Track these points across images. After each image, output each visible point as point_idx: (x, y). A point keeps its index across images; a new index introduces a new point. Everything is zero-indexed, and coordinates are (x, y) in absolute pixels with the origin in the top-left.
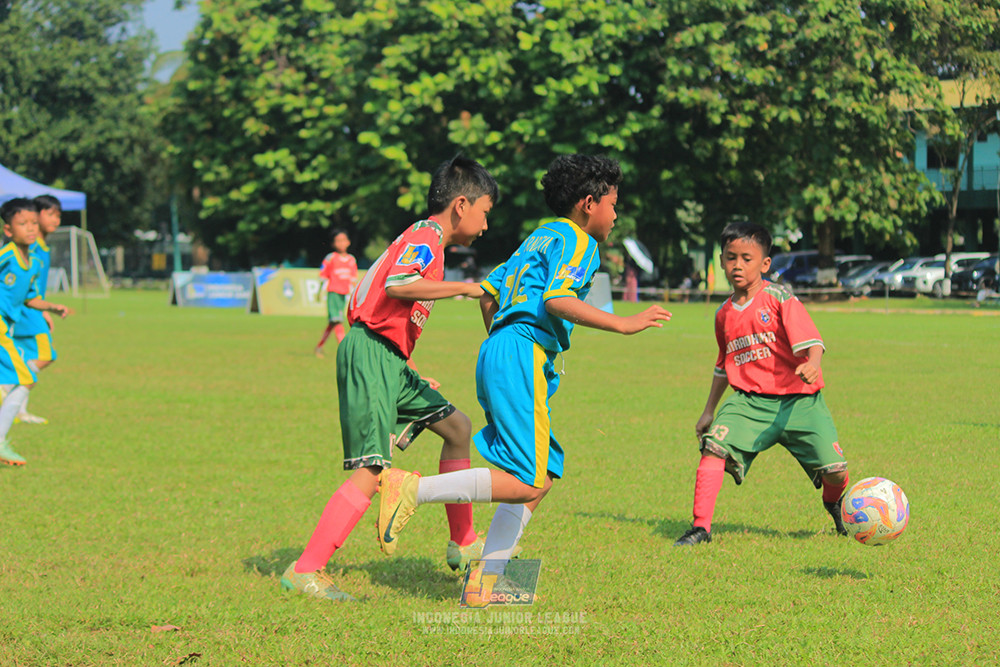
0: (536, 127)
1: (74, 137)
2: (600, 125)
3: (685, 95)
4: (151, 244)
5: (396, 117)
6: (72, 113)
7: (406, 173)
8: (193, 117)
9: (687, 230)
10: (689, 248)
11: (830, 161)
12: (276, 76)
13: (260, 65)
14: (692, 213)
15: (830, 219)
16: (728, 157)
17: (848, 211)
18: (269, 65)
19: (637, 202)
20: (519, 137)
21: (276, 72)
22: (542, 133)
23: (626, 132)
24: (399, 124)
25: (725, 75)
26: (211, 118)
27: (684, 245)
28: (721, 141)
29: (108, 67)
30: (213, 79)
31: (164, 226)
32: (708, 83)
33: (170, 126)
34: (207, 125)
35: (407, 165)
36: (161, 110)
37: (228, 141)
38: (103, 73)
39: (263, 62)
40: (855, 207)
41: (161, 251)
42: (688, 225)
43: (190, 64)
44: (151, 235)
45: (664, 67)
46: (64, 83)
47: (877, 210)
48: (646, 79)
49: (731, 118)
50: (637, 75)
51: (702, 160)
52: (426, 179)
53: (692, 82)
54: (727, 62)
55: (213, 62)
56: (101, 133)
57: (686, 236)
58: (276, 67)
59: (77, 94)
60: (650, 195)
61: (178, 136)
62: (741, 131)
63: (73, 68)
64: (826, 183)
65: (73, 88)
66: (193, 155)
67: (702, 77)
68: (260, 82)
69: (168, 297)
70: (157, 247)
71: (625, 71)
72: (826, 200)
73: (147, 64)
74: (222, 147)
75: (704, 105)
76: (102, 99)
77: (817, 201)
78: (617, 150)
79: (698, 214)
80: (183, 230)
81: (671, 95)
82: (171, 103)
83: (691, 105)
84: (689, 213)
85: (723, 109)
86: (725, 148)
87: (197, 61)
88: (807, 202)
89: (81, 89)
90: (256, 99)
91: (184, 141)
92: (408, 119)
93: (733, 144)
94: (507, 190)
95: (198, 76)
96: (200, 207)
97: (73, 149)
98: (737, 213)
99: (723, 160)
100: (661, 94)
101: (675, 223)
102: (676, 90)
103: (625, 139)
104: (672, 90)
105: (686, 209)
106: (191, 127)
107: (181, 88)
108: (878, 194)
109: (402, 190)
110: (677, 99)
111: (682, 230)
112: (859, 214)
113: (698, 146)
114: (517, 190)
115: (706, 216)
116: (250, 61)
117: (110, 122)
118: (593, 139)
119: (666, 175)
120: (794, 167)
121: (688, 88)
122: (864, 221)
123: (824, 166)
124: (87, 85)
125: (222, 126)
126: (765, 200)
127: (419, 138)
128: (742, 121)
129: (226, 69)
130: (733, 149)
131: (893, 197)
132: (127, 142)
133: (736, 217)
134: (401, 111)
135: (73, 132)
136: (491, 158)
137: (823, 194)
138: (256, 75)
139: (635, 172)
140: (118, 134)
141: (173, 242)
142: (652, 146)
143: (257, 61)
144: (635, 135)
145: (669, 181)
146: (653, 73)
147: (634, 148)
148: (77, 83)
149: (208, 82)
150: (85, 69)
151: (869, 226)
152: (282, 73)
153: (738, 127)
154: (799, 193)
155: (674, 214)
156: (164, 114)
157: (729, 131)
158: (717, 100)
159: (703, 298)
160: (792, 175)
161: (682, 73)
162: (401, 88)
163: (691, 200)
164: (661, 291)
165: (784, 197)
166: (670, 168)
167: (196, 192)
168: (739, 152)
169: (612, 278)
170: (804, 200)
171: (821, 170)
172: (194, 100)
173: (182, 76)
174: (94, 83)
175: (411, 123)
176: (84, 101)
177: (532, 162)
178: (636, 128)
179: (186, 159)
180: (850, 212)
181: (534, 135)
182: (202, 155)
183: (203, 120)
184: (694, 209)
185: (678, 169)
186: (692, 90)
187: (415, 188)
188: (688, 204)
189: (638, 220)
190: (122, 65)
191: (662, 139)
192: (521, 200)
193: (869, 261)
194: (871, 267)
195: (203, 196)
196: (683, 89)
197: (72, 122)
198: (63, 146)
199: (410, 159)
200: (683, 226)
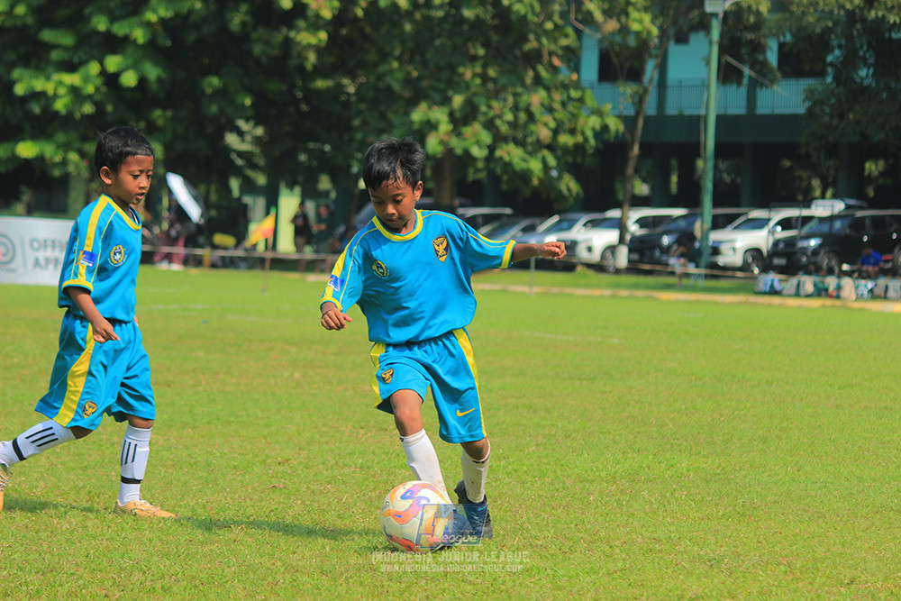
9: (239, 162)
10: (241, 189)
11: (452, 69)
14: (247, 138)
15: (449, 151)
16: (303, 58)
17: (475, 141)
23: (150, 17)
27: (234, 185)
28: (293, 34)
40: (486, 138)
42: (240, 155)
47: (520, 143)
51: (264, 60)
57: (237, 171)
62: (323, 22)
64: (446, 101)
72: (445, 127)
77: (431, 126)
78: (136, 42)
79: (257, 140)
84: (243, 138)
86: (298, 44)
88: (416, 127)
93: (310, 39)
98: (314, 139)
99: (294, 62)
103: (149, 26)
105: (239, 132)
108: (522, 116)
111: (232, 162)
112: (492, 149)
113: (259, 40)
118: (101, 24)
119: (212, 83)
120: (399, 75)
122: (501, 158)
123: (444, 76)
126: (357, 122)
130: (310, 46)
131: (546, 125)
133: (312, 146)
137: (440, 115)
139: (165, 77)
144: (163, 20)
145: (216, 92)
147: (162, 40)
151: (508, 166)
153: (319, 16)
154: (407, 114)
155: (222, 140)
157: (305, 20)
160: (396, 87)
163: (247, 120)
165: (383, 117)
166: (218, 73)
168: (319, 51)
170: (412, 123)
171: (438, 80)
178: (166, 12)
180: (478, 143)
184: (250, 133)
185: (230, 75)
188: (242, 124)
191: (206, 29)
193: (507, 215)
194: (512, 225)
200: (234, 156)
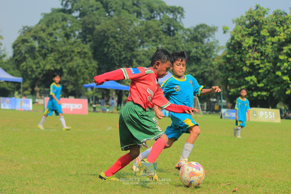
4: (214, 102)
5: (286, 67)
6: (194, 64)
7: (289, 84)
8: (228, 65)
12: (252, 54)
18: (250, 51)
21: (252, 53)
24: (287, 69)
26: (233, 66)
29: (204, 50)
30: (234, 55)
31: (219, 97)
33: (220, 68)
34: (232, 68)
35: (289, 82)
36: (219, 63)
37: (238, 73)
38: (203, 52)
39: (249, 50)
41: (218, 104)
44: (215, 100)
46: (191, 54)
55: (234, 50)
56: (203, 69)
58: (252, 51)
59: (195, 58)
61: (223, 71)
63: (194, 50)
66: (228, 77)
68: (247, 56)
69: (220, 116)
70: (216, 103)
73: (215, 50)
74: (236, 74)
76: (203, 59)
80: (224, 99)
82: (222, 61)
87: (229, 49)
89: (196, 57)
90: (246, 61)
91: (225, 72)
92: (289, 68)
95: (229, 53)
96: (229, 92)
106: (227, 68)
107: (225, 57)
109: (287, 89)
116: (245, 49)
117: (205, 66)
124: (198, 56)
125: (236, 68)
129: (238, 52)
132: (210, 72)
134: (288, 66)
135: (194, 69)
138: (246, 54)
140: (207, 70)
141: (221, 102)
143: (247, 49)
148: (195, 55)
149: (232, 55)
150: (198, 50)
152: (254, 53)
156: (219, 64)
162: (288, 59)
167: (228, 87)
172: (228, 60)
173: (225, 54)
174: (200, 55)
176: (198, 60)
179: (225, 78)
182: (230, 77)
183: (231, 66)
190: (209, 50)
195: (230, 88)
197: (194, 66)
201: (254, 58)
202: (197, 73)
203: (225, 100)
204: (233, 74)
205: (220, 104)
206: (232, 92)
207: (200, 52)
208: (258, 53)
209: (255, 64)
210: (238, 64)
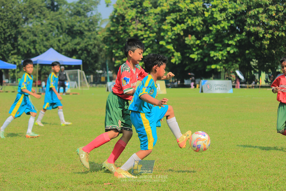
0: (210, 39)
1: (78, 44)
2: (228, 38)
3: (252, 29)
4: (101, 74)
5: (170, 37)
6: (78, 37)
7: (173, 53)
8: (112, 38)
9: (253, 67)
10: (254, 73)
12: (136, 25)
13: (131, 23)
14: (255, 63)
18: (134, 22)
19: (239, 60)
20: (205, 42)
21: (135, 24)
22: (212, 40)
23: (236, 40)
24: (171, 38)
25: (263, 23)
26: (117, 38)
27: (252, 72)
28: (263, 42)
29: (88, 24)
30: (118, 27)
31: (104, 69)
32: (259, 25)
33: (106, 40)
34: (116, 40)
35: (173, 50)
36: (103, 36)
37: (122, 44)
38: (86, 25)
39: (132, 21)
41: (104, 76)
42: (253, 66)
43: (111, 22)
44: (101, 72)
45: (246, 21)
46: (75, 28)
48: (241, 24)
49: (265, 35)
50: (238, 23)
51: (257, 47)
52: (179, 54)
53: (254, 25)
54: (264, 19)
55: (118, 22)
56: (86, 43)
57: (253, 69)
58: (136, 23)
59: (79, 32)
60: (243, 58)
61: (108, 43)
62: (268, 39)
63: (78, 24)
65: (78, 30)
66: (112, 49)
67: (257, 24)
68: (131, 27)
69: (106, 89)
70: (102, 75)
71: (235, 22)
73: (99, 23)
74: (121, 46)
75: (258, 31)
76: (86, 33)
78: (233, 45)
81: (248, 29)
82: (106, 34)
83: (254, 31)
84: (254, 63)
85: (263, 33)
86: (264, 44)
87: (113, 22)
89: (80, 30)
90: (130, 32)
91: (110, 44)
92: (173, 37)
93: (266, 43)
94: (202, 57)
95: (113, 26)
96: (115, 63)
97: (78, 47)
98: (267, 62)
99: (263, 47)
100: (245, 28)
101: (250, 65)
102: (250, 28)
103: (235, 42)
104: (248, 27)
105: (253, 61)
106: (112, 40)
107: (109, 29)
109: (172, 57)
110: (250, 30)
111: (252, 68)
113: (256, 43)
114: (205, 57)
115: (259, 63)
116: (128, 21)
117: (88, 40)
118: (226, 42)
119: (247, 52)
120: (283, 49)
121: (253, 27)
124: (82, 29)
125: (120, 40)
126: (275, 59)
127: (177, 43)
128: (268, 36)
129: (121, 24)
130: (266, 44)
132: (93, 45)
133: (267, 64)
134: (172, 35)
135: (78, 42)
136: (197, 48)
138: (130, 25)
139: (238, 51)
140: (91, 43)
141: (107, 73)
142: (243, 43)
143: (130, 21)
144: (238, 40)
145: (248, 54)
146: (243, 23)
147: (238, 44)
148: (79, 28)
149: (116, 28)
150: (81, 24)
152: (137, 25)
153: (267, 38)
155: (250, 63)
156: (104, 37)
157: (265, 39)
158: (261, 30)
159: (258, 87)
160: (283, 51)
161: (251, 22)
162: (171, 28)
163: (254, 59)
164: (246, 85)
166: (248, 50)
167: (113, 59)
168: (268, 45)
169: (232, 82)
172: (112, 33)
173: (109, 26)
174: (84, 28)
175: (174, 38)
176: (81, 34)
177: (209, 49)
178: (238, 38)
179: (110, 50)
181: (210, 41)
182: (115, 49)
183: (115, 39)
184: (255, 62)
185: (251, 50)
186: (254, 27)
187: (176, 57)
188: (253, 60)
189: (239, 65)
190: (92, 23)
191: (246, 42)
192: (206, 60)
195: (115, 60)
196: (251, 27)
197: (78, 40)
198: (75, 46)
199: (174, 49)
200: (252, 66)
201: (138, 29)
202: (81, 46)
203: (111, 71)
204: (118, 46)
205: (106, 75)
206: (117, 64)
207: (84, 26)
208: (142, 24)
209: (139, 35)
210: (122, 36)
